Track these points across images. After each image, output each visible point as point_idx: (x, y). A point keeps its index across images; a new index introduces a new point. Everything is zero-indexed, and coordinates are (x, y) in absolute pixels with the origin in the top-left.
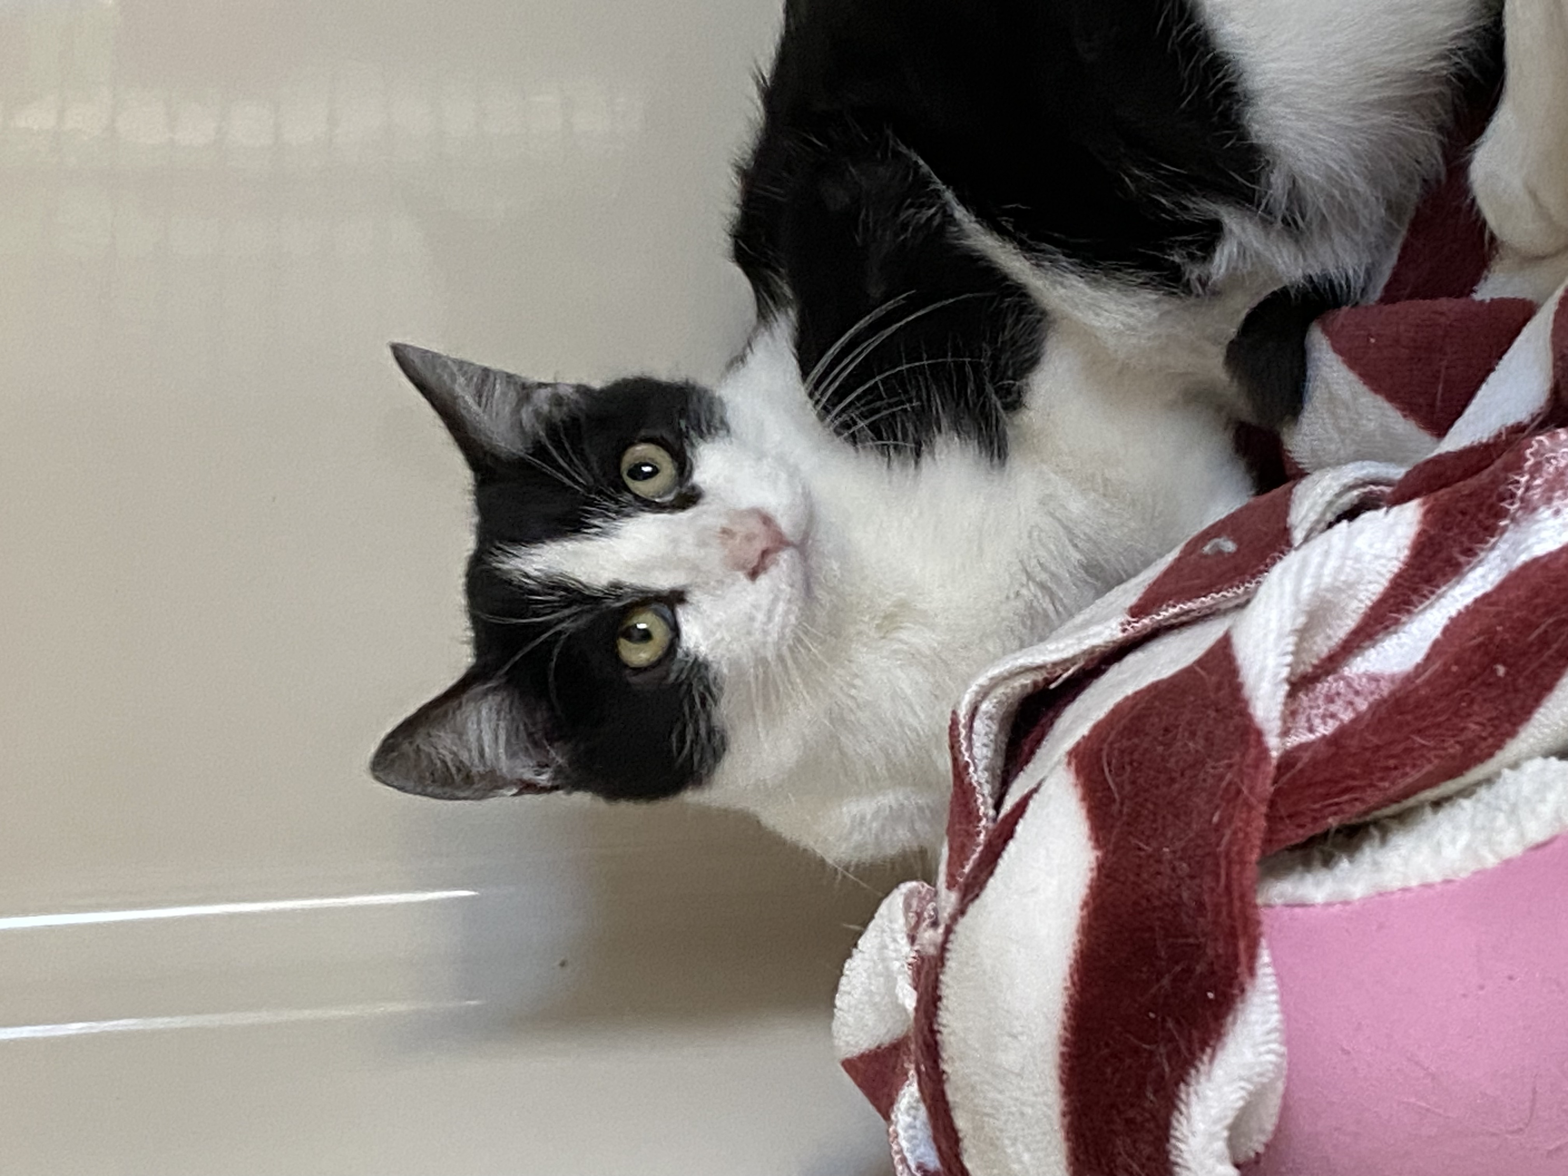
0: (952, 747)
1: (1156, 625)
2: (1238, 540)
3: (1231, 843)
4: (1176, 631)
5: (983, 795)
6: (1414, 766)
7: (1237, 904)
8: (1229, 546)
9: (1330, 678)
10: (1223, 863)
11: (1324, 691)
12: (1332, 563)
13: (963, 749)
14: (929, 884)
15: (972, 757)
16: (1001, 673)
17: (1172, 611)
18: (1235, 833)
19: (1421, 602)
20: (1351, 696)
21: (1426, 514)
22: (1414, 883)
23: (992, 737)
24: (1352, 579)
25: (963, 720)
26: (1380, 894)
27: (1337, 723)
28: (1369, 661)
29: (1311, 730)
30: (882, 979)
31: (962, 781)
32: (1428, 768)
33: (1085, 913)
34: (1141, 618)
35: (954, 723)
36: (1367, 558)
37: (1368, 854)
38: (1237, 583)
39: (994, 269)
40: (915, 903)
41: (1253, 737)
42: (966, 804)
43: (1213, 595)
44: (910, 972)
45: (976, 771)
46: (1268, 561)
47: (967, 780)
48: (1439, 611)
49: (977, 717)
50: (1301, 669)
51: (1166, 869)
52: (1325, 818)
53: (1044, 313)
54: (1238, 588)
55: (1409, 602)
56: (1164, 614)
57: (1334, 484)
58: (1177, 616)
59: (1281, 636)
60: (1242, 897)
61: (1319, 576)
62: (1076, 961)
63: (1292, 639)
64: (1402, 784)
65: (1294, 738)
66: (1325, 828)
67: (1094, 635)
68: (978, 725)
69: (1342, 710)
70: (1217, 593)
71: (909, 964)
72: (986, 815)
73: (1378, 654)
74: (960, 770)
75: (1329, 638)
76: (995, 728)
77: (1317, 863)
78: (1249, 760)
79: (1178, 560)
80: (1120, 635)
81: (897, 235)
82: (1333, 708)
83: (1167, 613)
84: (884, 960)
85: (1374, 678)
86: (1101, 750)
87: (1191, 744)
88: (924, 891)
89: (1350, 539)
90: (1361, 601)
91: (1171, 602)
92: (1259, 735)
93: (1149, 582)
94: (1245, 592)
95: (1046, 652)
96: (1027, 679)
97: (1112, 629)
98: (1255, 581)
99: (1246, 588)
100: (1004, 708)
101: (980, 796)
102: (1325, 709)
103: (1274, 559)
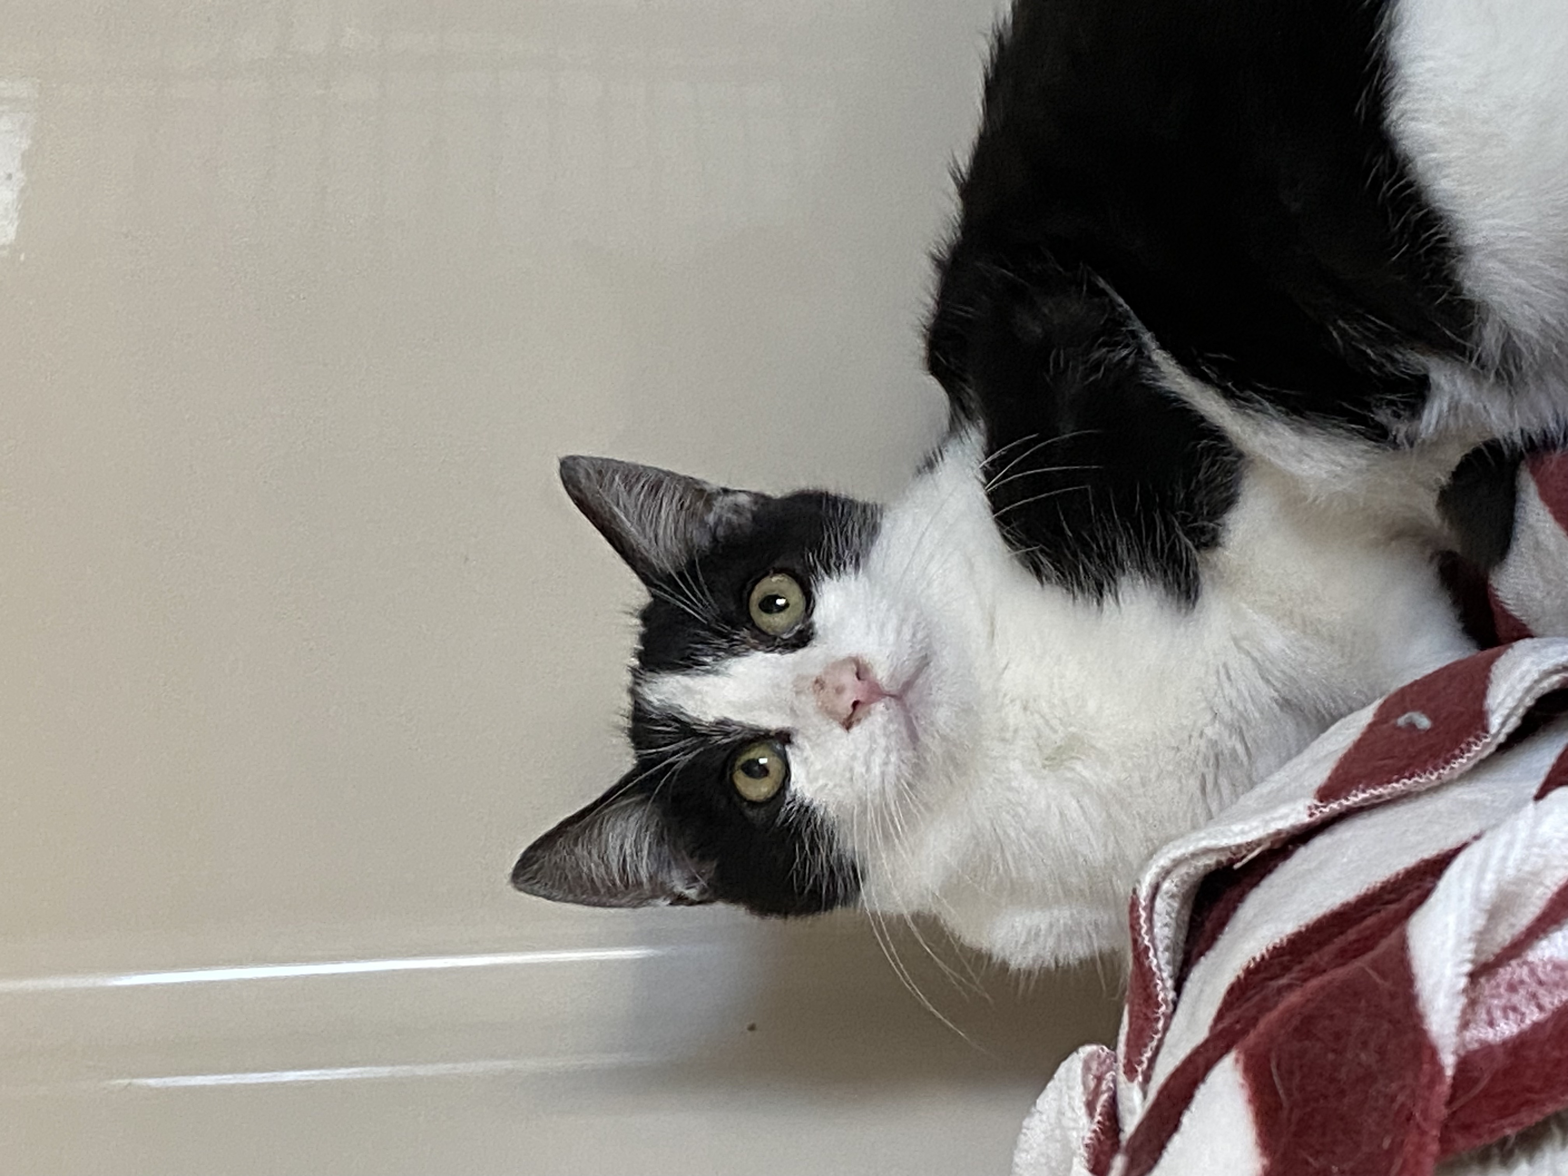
0: (1132, 927)
1: (1344, 810)
2: (1433, 717)
3: (1403, 1171)
4: (1365, 814)
5: (1162, 980)
8: (1424, 722)
9: (1514, 963)
11: (1508, 977)
12: (1517, 853)
13: (1143, 931)
14: (1109, 1048)
15: (1152, 940)
16: (1183, 855)
17: (1362, 796)
18: (1405, 1161)
20: (1534, 987)
23: (1173, 915)
24: (1537, 867)
25: (1143, 901)
27: (1520, 1023)
28: (1555, 946)
29: (1491, 1024)
30: (1058, 1145)
31: (1142, 966)
34: (1329, 802)
35: (1134, 906)
36: (1556, 841)
37: (1549, 1156)
38: (1431, 769)
39: (1190, 411)
40: (1094, 1066)
41: (1426, 1057)
42: (1146, 988)
43: (1405, 781)
44: (1086, 1155)
45: (1156, 955)
46: (1463, 746)
47: (1147, 963)
49: (1158, 897)
50: (1483, 959)
52: (1503, 1129)
53: (1241, 455)
54: (1431, 774)
56: (1353, 799)
57: (1534, 668)
58: (1367, 800)
59: (1458, 945)
61: (1501, 871)
63: (1471, 946)
65: (1475, 1032)
66: (1503, 1136)
67: (1281, 818)
68: (1160, 904)
70: (1409, 779)
71: (1087, 1146)
72: (1165, 1001)
74: (1140, 954)
75: (1512, 926)
76: (1176, 905)
78: (1424, 1080)
79: (1373, 724)
80: (1307, 820)
81: (1087, 376)
82: (1516, 999)
83: (1357, 798)
84: (1062, 1128)
85: (1560, 967)
86: (1270, 1050)
87: (1363, 1056)
88: (1103, 1055)
89: (1537, 822)
90: (1547, 887)
91: (1361, 786)
92: (1433, 1053)
93: (1340, 754)
94: (1439, 778)
95: (1230, 834)
96: (1210, 859)
97: (1299, 813)
98: (1448, 768)
99: (1440, 774)
100: (1186, 887)
101: (1159, 982)
102: (1509, 1000)
103: (1469, 745)
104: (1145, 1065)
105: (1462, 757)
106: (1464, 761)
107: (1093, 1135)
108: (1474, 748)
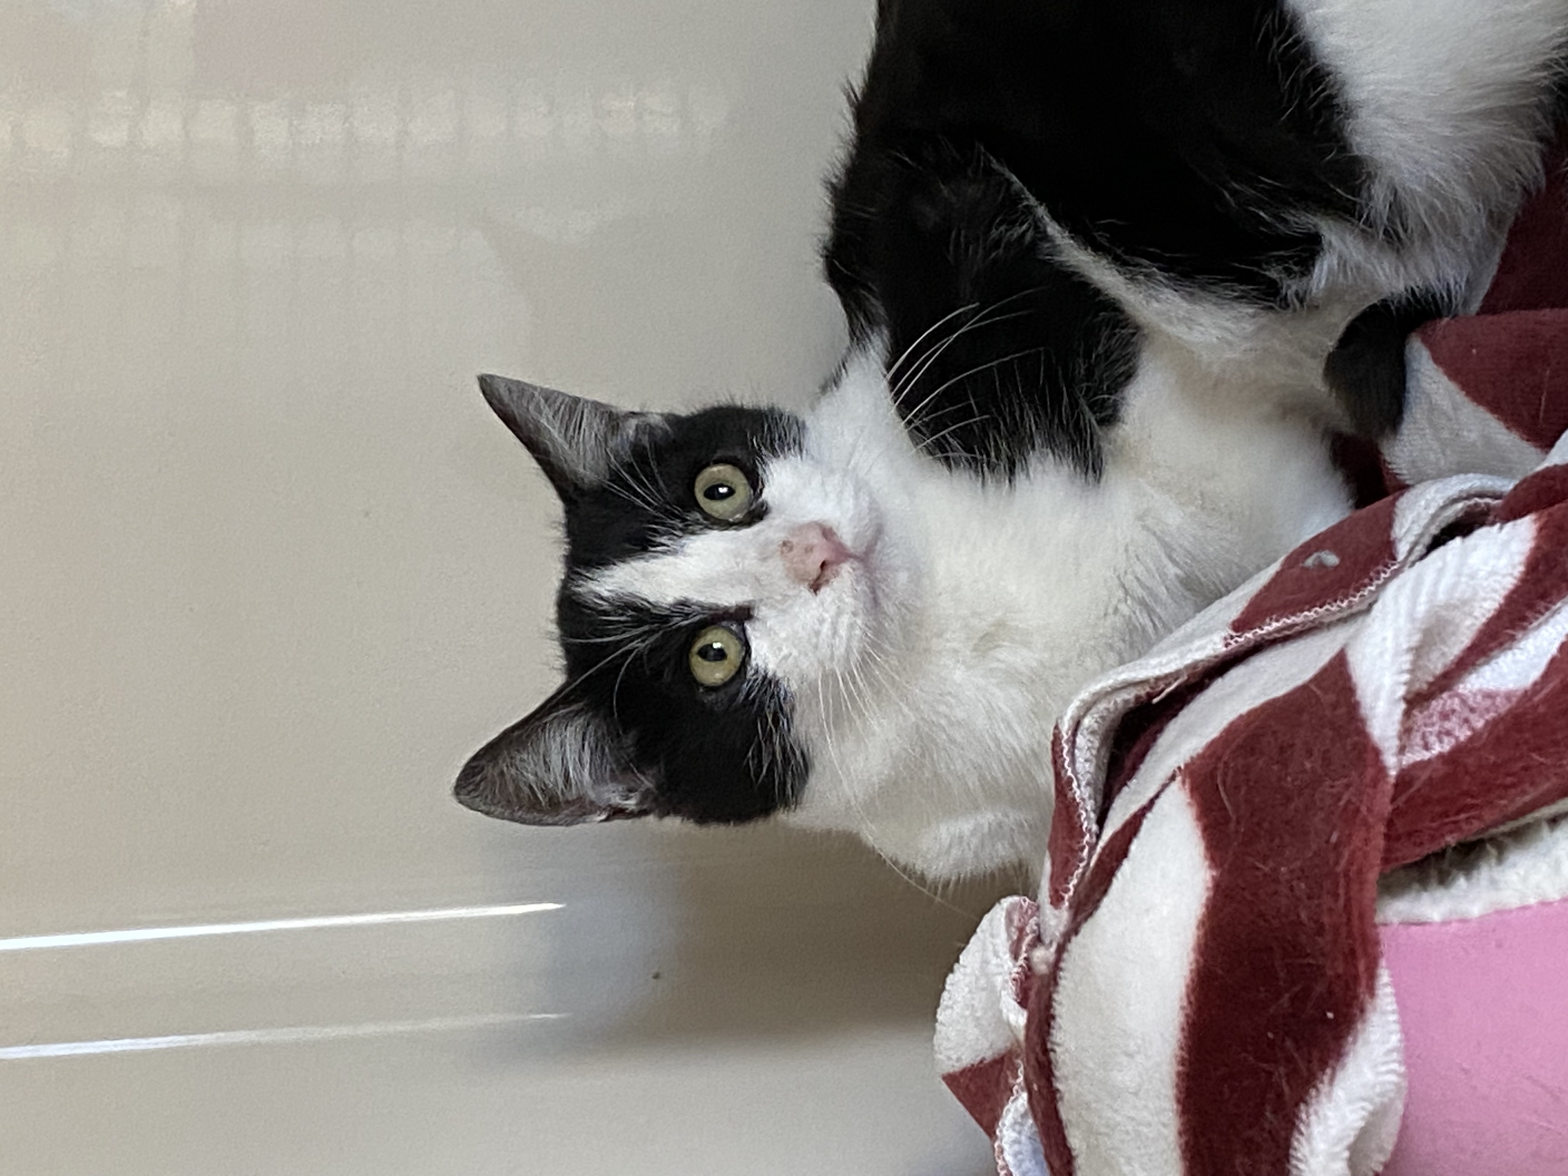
0: (1055, 762)
1: (1259, 640)
2: (1340, 554)
3: (1350, 863)
4: (1279, 645)
5: (1086, 811)
6: (1532, 784)
7: (1356, 922)
8: (1331, 559)
9: (1445, 695)
10: (1342, 882)
11: (1439, 708)
12: (1447, 581)
13: (1066, 764)
14: (1030, 899)
15: (1074, 771)
16: (1102, 688)
17: (1275, 625)
18: (1353, 852)
19: (1537, 619)
20: (1466, 714)
21: (1540, 530)
22: (1532, 901)
23: (1094, 752)
24: (1468, 595)
25: (1065, 736)
26: (1499, 912)
27: (1453, 741)
28: (1484, 678)
29: (1427, 747)
30: (984, 994)
31: (1066, 796)
32: (1546, 786)
33: (1201, 933)
34: (1244, 633)
35: (1057, 738)
36: (1482, 574)
37: (1485, 872)
38: (1340, 597)
40: (1016, 917)
41: (1370, 756)
42: (1069, 820)
43: (1317, 609)
44: (1014, 988)
45: (1079, 786)
46: (1372, 574)
47: (1070, 795)
48: (1553, 627)
49: (1079, 733)
50: (1417, 686)
51: (1284, 890)
52: (1443, 836)
54: (1342, 601)
55: (1524, 619)
56: (1267, 629)
57: (1439, 496)
58: (1278, 630)
59: (1396, 654)
60: (1361, 916)
61: (1433, 594)
62: (1192, 980)
63: (1409, 657)
64: (1520, 801)
65: (1409, 755)
66: (1443, 845)
67: (1197, 650)
68: (1080, 740)
69: (1457, 727)
70: (1321, 607)
71: (1014, 980)
72: (1089, 831)
73: (1493, 670)
74: (1063, 786)
75: (1443, 654)
76: (1097, 744)
77: (1434, 881)
78: (1367, 779)
79: (1279, 574)
80: (1221, 649)
82: (1448, 725)
83: (1271, 627)
84: (987, 975)
85: (1489, 696)
86: (1216, 768)
87: (1308, 764)
88: (1025, 905)
89: (1464, 555)
90: (1476, 618)
91: (1274, 617)
92: (1377, 752)
93: (1251, 596)
94: (1350, 606)
95: (1148, 667)
96: (1129, 694)
97: (1215, 644)
98: (1359, 594)
99: (1352, 602)
100: (1107, 723)
101: (1083, 812)
102: (1441, 726)
103: (1378, 573)
104: (1071, 894)
105: (1371, 585)
106: (1372, 588)
107: (1020, 970)
108: (1383, 575)
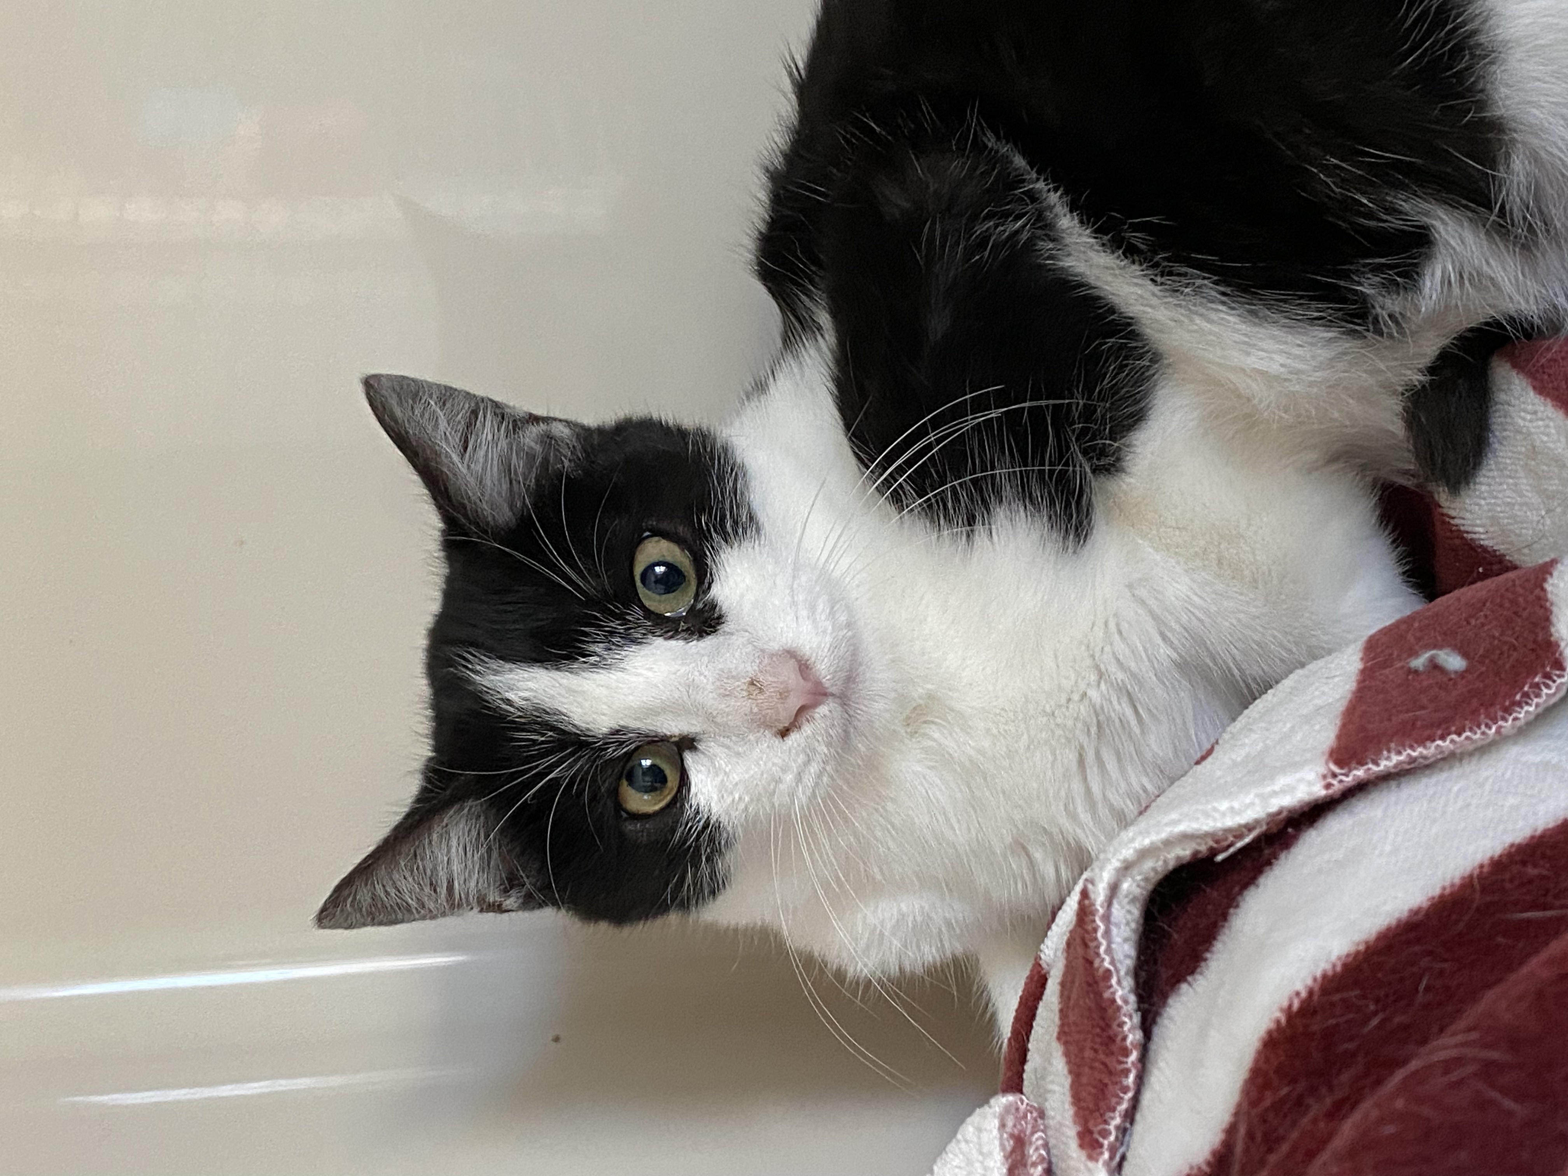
1: (1369, 778)
2: (1466, 655)
4: (1393, 784)
8: (1454, 662)
13: (1101, 950)
15: (1115, 961)
17: (1395, 759)
25: (1100, 910)
34: (1350, 771)
38: (1486, 720)
42: (1106, 1027)
43: (1454, 737)
45: (1118, 980)
46: (1527, 688)
47: (1107, 995)
49: (1115, 902)
54: (1488, 726)
56: (1384, 763)
67: (1283, 791)
68: (1118, 912)
70: (1459, 734)
72: (1134, 1046)
74: (1099, 982)
80: (1323, 793)
83: (1389, 762)
91: (1393, 745)
93: (1341, 706)
94: (1498, 731)
95: (1217, 815)
96: (1184, 849)
97: (1307, 783)
98: (1510, 718)
99: (1500, 727)
101: (1126, 1020)
103: (1537, 686)
104: (1112, 1138)
105: (1528, 704)
106: (1531, 709)
108: (1545, 691)
